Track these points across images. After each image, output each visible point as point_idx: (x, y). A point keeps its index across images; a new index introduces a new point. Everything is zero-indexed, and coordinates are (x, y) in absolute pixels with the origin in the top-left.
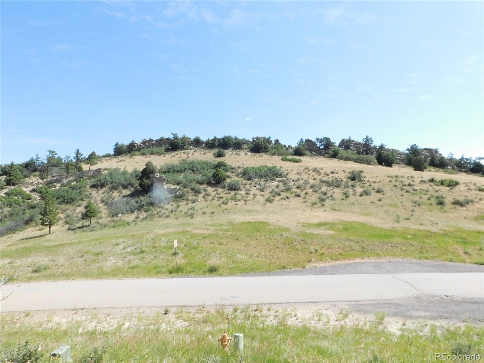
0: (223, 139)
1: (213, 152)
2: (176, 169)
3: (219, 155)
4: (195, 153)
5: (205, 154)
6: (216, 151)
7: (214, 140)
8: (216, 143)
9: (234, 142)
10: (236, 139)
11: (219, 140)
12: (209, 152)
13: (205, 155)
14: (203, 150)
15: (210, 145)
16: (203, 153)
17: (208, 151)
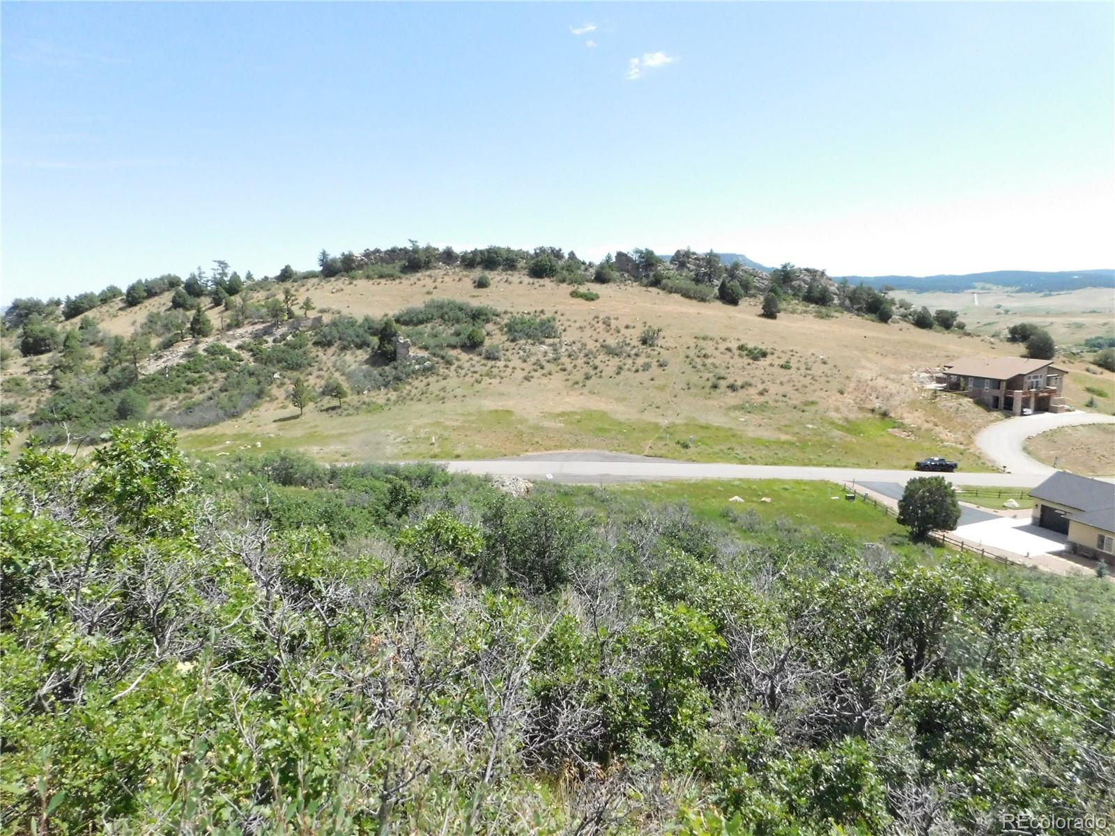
0: (489, 251)
1: (472, 277)
2: (420, 317)
3: (482, 284)
4: (446, 279)
5: (460, 280)
6: (477, 273)
7: (475, 253)
8: (478, 259)
9: (505, 256)
10: (509, 250)
11: (481, 252)
12: (467, 276)
13: (460, 283)
14: (457, 270)
15: (469, 261)
16: (457, 278)
17: (465, 273)
